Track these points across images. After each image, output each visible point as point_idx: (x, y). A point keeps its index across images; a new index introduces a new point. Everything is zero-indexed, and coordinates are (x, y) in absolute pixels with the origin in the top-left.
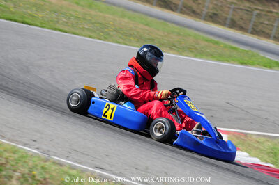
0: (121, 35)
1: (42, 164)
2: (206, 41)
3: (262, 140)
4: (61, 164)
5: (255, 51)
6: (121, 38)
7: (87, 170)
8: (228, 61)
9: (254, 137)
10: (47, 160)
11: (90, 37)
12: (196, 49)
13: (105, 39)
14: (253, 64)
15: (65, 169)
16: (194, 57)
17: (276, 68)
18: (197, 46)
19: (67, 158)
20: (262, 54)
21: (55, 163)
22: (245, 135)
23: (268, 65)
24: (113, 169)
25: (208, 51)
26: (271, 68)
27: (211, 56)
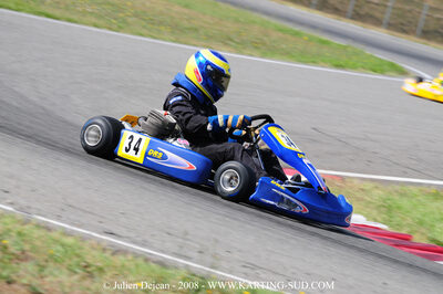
0: (144, 23)
1: (19, 228)
2: (280, 30)
3: (368, 186)
4: (48, 228)
5: (359, 47)
6: (144, 27)
7: (91, 237)
8: (315, 63)
9: (356, 182)
10: (26, 222)
11: (96, 26)
12: (264, 44)
13: (119, 29)
14: (354, 68)
15: (55, 235)
16: (262, 57)
18: (265, 39)
19: (59, 218)
20: (368, 51)
21: (39, 226)
22: (342, 178)
23: (378, 68)
24: (132, 235)
25: (284, 46)
26: (382, 72)
27: (287, 54)
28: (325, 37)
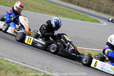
2: (67, 11)
4: (8, 62)
5: (88, 15)
8: (76, 19)
9: (87, 50)
10: (3, 60)
12: (63, 14)
14: (86, 21)
15: (10, 63)
16: (63, 18)
17: (96, 22)
18: (64, 13)
19: (11, 59)
20: (90, 16)
21: (6, 61)
22: (83, 49)
23: (93, 21)
25: (68, 15)
26: (93, 22)
27: (69, 17)
28: (79, 13)
